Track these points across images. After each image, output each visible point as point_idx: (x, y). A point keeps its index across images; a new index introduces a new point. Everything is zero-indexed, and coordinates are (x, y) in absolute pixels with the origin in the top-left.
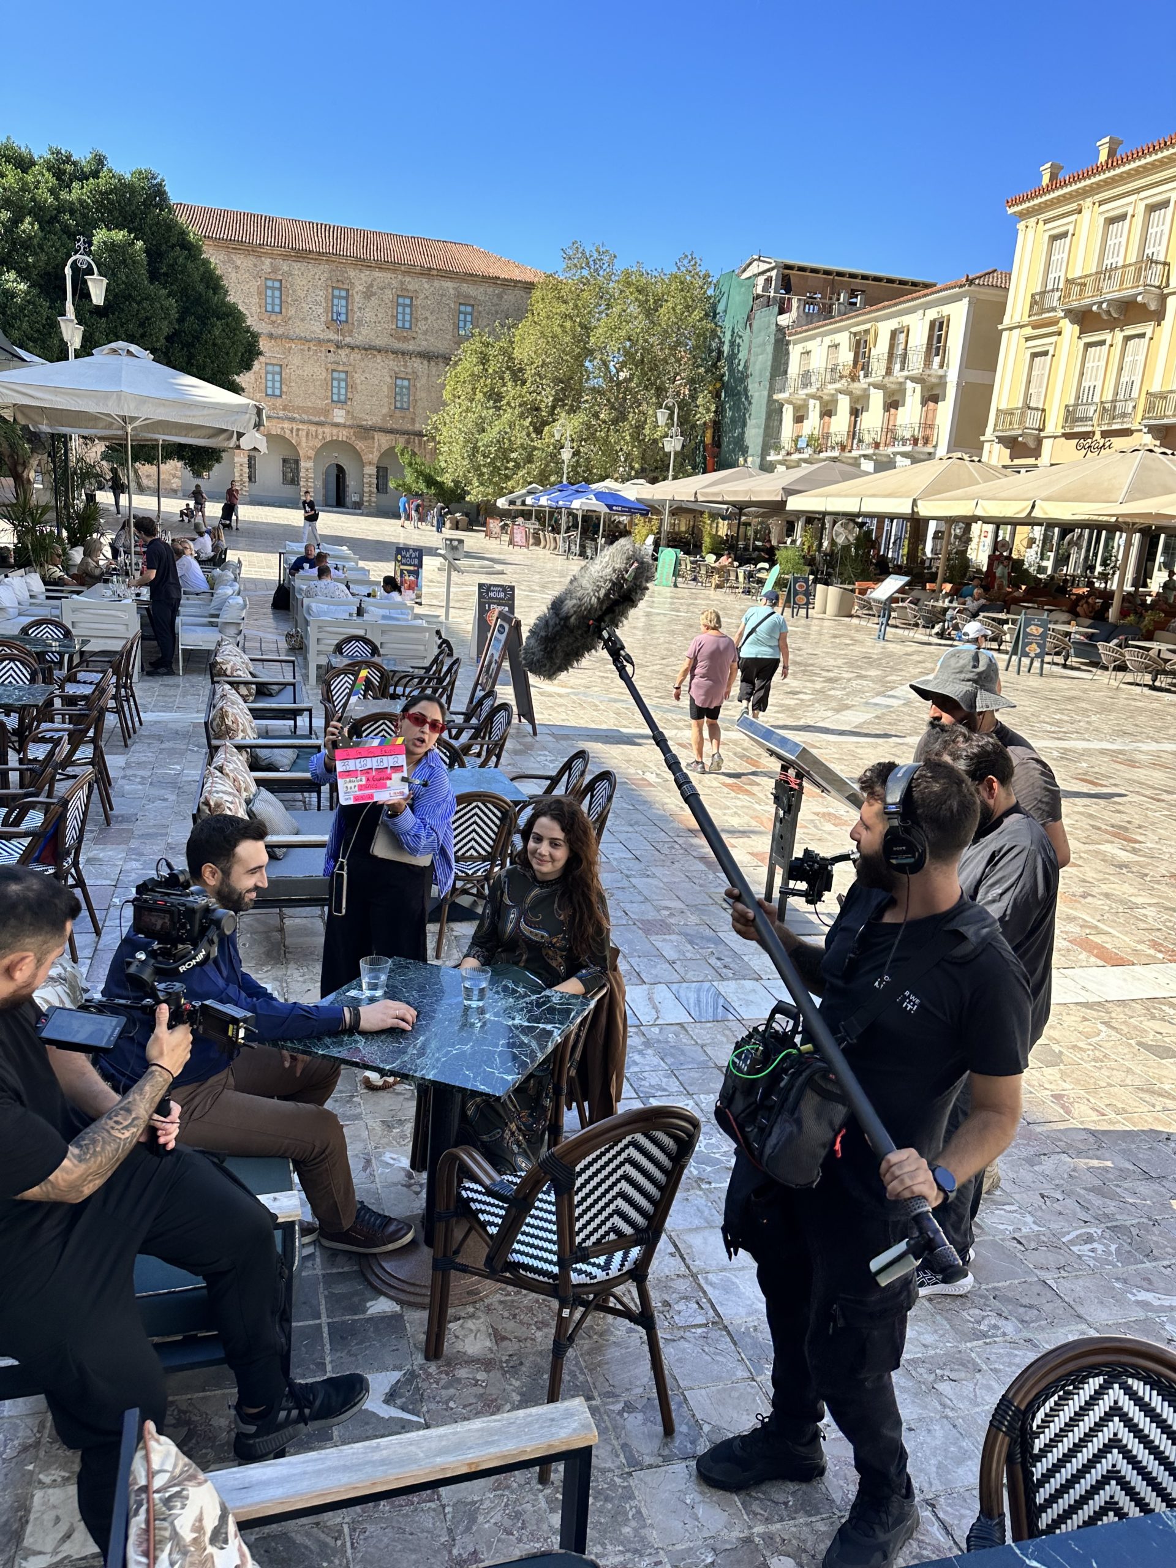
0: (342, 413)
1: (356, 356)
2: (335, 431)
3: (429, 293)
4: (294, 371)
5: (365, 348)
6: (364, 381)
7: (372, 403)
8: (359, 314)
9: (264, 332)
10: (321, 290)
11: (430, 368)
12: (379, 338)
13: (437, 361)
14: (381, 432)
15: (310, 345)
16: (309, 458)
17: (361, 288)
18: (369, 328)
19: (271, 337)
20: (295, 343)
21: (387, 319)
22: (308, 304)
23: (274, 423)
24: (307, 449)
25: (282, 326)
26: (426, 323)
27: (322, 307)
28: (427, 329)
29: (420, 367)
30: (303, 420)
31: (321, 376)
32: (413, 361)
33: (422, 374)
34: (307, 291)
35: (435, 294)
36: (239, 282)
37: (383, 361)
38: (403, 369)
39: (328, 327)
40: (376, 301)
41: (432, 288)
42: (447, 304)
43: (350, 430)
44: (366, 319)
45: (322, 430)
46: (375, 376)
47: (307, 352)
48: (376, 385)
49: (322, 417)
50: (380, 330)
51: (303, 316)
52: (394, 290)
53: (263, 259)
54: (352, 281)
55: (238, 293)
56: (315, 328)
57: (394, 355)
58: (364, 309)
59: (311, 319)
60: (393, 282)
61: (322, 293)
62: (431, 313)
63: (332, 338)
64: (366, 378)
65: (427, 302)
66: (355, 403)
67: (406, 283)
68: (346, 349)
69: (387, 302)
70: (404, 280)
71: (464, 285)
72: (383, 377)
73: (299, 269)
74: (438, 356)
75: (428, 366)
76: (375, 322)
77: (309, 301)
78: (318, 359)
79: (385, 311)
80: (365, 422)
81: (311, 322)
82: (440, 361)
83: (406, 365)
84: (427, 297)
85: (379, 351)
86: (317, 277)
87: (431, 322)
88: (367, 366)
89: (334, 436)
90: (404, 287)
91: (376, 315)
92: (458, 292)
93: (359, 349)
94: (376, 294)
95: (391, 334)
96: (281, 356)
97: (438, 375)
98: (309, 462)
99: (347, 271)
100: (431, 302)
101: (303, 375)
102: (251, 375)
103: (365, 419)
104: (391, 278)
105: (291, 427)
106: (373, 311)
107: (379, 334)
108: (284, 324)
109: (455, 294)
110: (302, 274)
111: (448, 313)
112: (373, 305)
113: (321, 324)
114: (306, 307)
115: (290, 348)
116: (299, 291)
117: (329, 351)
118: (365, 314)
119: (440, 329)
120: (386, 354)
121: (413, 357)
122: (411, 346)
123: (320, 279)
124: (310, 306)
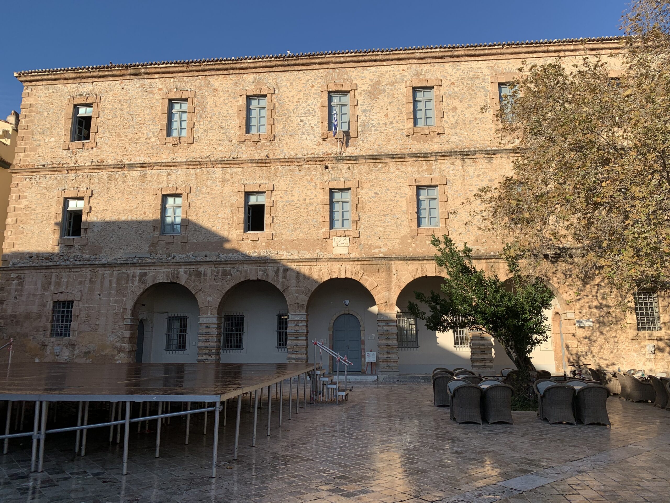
1: (363, 168)
2: (335, 267)
3: (455, 79)
4: (281, 197)
5: (374, 157)
6: (373, 197)
7: (386, 224)
8: (365, 118)
9: (244, 157)
10: (314, 98)
11: (465, 168)
12: (391, 142)
13: (475, 157)
14: (400, 260)
15: (301, 164)
16: (300, 306)
17: (365, 87)
18: (378, 132)
19: (252, 162)
20: (282, 164)
21: (400, 118)
22: (299, 117)
23: (253, 265)
24: (297, 295)
25: (267, 146)
26: (454, 114)
27: (316, 117)
28: (457, 120)
29: (452, 169)
30: (292, 257)
31: (315, 200)
32: (441, 164)
33: (455, 178)
34: (298, 102)
35: (464, 78)
36: (216, 106)
37: (399, 169)
38: (426, 176)
39: (324, 139)
40: (386, 99)
41: (459, 73)
42: (482, 88)
43: (356, 263)
44: (373, 122)
45: (317, 267)
46: (388, 190)
47: (297, 172)
48: (391, 200)
49: (318, 252)
50: (392, 133)
51: (292, 132)
52: (408, 82)
53: (245, 76)
54: (354, 82)
55: (214, 118)
56: (308, 143)
57: (413, 159)
58: (370, 111)
59: (303, 133)
60: (407, 74)
61: (316, 101)
62: (461, 102)
63: (330, 151)
64: (376, 193)
65: (454, 89)
66: (362, 226)
67: (424, 72)
68: (348, 162)
69: (400, 98)
70: (420, 69)
71: (503, 61)
72: (400, 189)
73: (288, 80)
74: (475, 151)
75: (463, 166)
76: (386, 124)
77: (300, 112)
78: (312, 179)
79: (398, 109)
80: (377, 250)
81: (303, 136)
82: (479, 156)
83: (430, 171)
84: (453, 83)
85: (392, 157)
86: (310, 84)
87: (462, 111)
88: (377, 179)
89: (334, 274)
90: (421, 77)
91: (386, 115)
92: (495, 71)
93: (365, 159)
94: (384, 91)
95: (408, 136)
96: (265, 182)
97: (479, 176)
98: (300, 311)
99: (347, 72)
100: (459, 88)
101: (293, 201)
102: (227, 209)
103: (377, 247)
104: (403, 70)
105: (276, 268)
106: (382, 111)
107: (391, 137)
108: (269, 144)
109: (491, 74)
110: (291, 84)
111: (484, 98)
112: (382, 104)
113: (315, 137)
114: (296, 120)
115: (276, 171)
116: (288, 103)
117: (327, 168)
118: (371, 117)
119: (476, 119)
120: (401, 160)
121: (440, 158)
122: (436, 146)
123: (313, 86)
124: (302, 118)
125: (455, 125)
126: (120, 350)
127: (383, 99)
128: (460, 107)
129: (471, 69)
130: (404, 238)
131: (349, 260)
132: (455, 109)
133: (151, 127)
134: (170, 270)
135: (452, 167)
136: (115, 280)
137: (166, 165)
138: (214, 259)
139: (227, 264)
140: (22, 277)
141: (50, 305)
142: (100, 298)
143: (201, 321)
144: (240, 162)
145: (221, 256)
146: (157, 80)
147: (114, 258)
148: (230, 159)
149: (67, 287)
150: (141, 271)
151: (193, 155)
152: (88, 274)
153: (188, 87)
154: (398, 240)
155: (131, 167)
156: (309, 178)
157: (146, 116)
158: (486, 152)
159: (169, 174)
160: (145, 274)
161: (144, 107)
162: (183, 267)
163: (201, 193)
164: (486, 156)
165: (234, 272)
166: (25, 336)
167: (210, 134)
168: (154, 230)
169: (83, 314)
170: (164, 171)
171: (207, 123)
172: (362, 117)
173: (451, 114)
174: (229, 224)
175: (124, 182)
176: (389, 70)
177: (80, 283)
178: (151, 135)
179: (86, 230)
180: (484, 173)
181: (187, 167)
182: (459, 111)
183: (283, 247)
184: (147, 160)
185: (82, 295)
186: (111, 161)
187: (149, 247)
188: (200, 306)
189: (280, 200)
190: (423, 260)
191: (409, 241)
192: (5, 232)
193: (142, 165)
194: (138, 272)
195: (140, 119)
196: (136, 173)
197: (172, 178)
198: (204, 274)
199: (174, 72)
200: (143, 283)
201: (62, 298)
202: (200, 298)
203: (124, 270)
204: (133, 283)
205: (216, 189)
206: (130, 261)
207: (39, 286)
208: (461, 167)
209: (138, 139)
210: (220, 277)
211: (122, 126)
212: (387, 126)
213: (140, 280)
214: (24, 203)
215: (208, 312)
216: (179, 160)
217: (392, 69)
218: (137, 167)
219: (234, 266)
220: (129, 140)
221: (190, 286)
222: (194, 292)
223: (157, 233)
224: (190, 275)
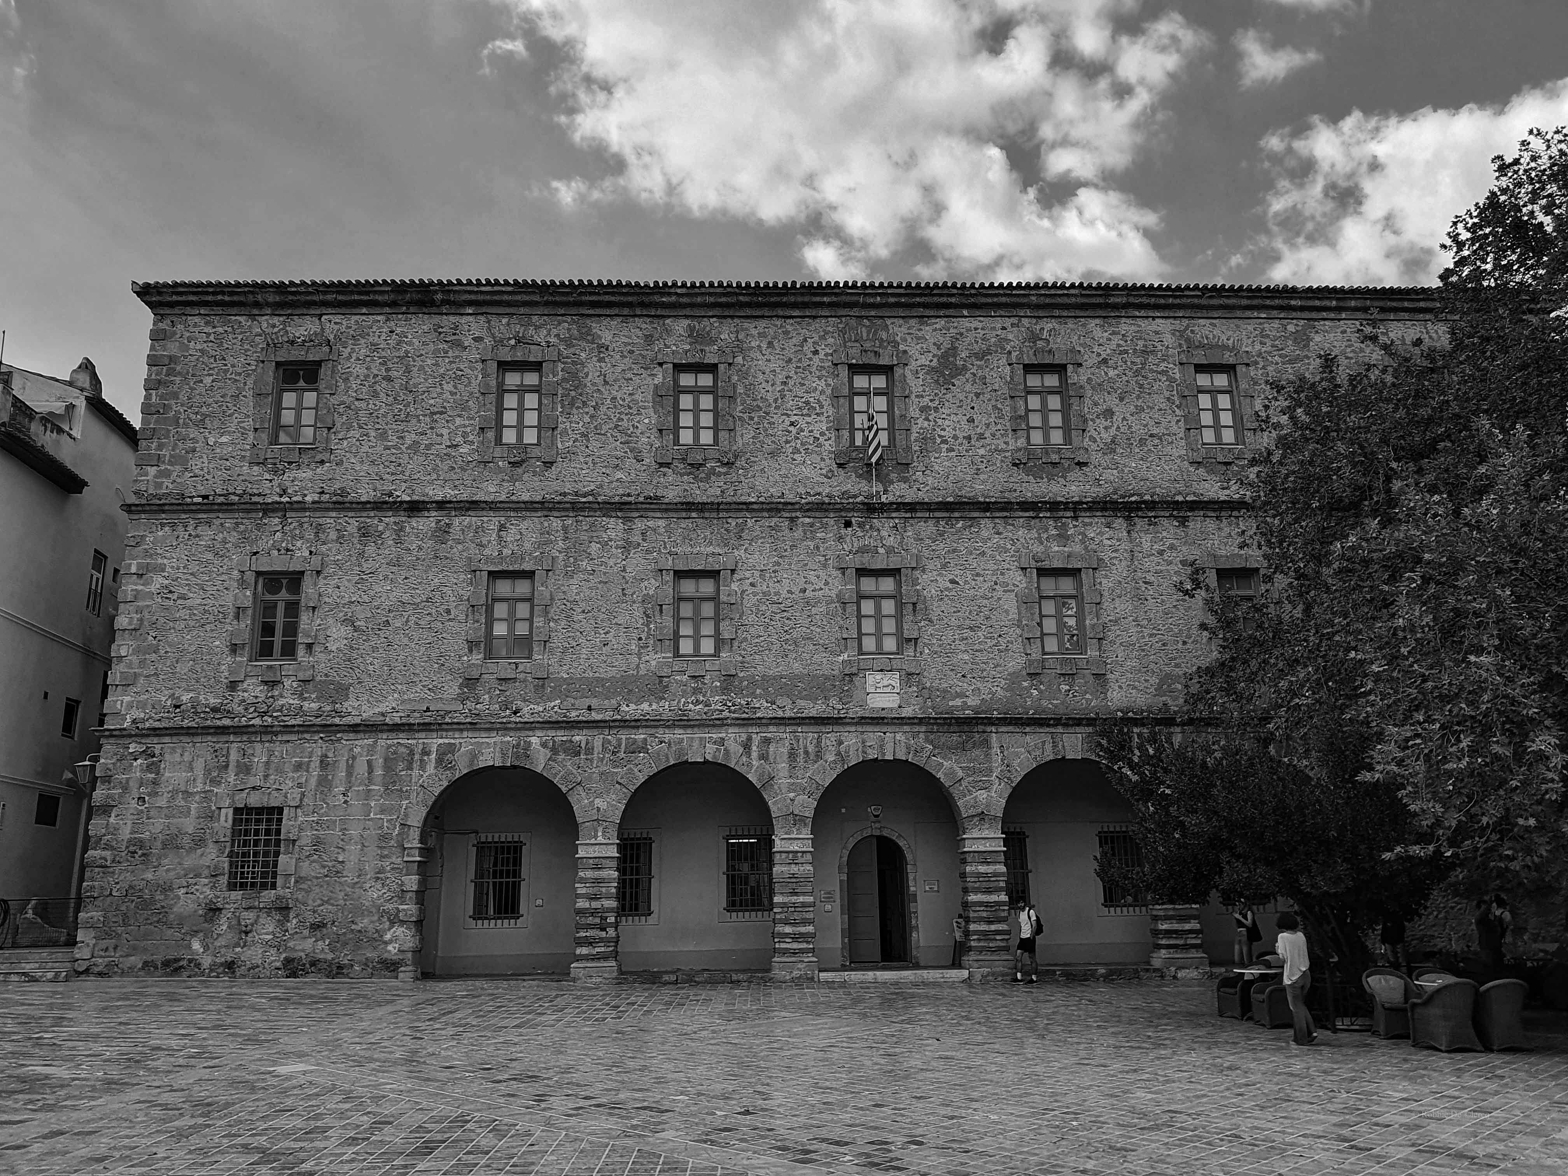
0: (894, 680)
1: (922, 528)
2: (873, 736)
3: (1108, 351)
4: (752, 585)
5: (945, 506)
6: (947, 589)
7: (976, 647)
8: (926, 424)
9: (671, 495)
10: (819, 378)
11: (1134, 535)
12: (982, 477)
13: (1153, 514)
14: (1010, 724)
15: (794, 515)
16: (798, 820)
17: (923, 360)
18: (953, 454)
19: (689, 507)
20: (754, 514)
21: (999, 427)
22: (788, 416)
23: (696, 729)
24: (792, 795)
25: (719, 474)
26: (1108, 423)
27: (823, 418)
28: (1114, 437)
29: (1107, 536)
30: (780, 714)
31: (826, 591)
32: (1085, 525)
33: (1114, 555)
34: (784, 383)
35: (1126, 352)
36: (606, 383)
37: (999, 533)
38: (1056, 549)
39: (840, 465)
40: (968, 387)
41: (1116, 340)
42: (1163, 373)
43: (917, 729)
44: (943, 433)
45: (833, 737)
46: (978, 575)
47: (787, 531)
48: (984, 597)
49: (833, 702)
50: (982, 456)
51: (774, 446)
52: (1014, 354)
53: (668, 321)
54: (902, 347)
55: (603, 409)
56: (807, 471)
57: (1027, 514)
58: (936, 409)
59: (796, 451)
60: (1010, 337)
61: (823, 383)
62: (1121, 399)
63: (854, 491)
64: (952, 582)
65: (1106, 374)
66: (927, 651)
67: (1045, 335)
68: (894, 515)
69: (996, 387)
70: (1038, 327)
71: (1202, 322)
72: (1002, 574)
73: (762, 335)
74: (1153, 502)
75: (1129, 532)
76: (969, 438)
77: (789, 406)
78: (818, 548)
79: (995, 407)
80: (958, 702)
81: (796, 456)
82: (1162, 514)
83: (1063, 538)
84: (1105, 361)
85: (986, 507)
86: (808, 347)
87: (1124, 419)
88: (954, 551)
89: (869, 751)
90: (1040, 344)
91: (971, 420)
92: (1188, 340)
93: (930, 510)
94: (965, 368)
95: (1015, 465)
96: (718, 550)
97: (1161, 553)
98: (799, 832)
99: (887, 326)
100: (1116, 372)
101: (777, 594)
102: (635, 606)
103: (958, 695)
104: (1004, 328)
105: (744, 737)
106: (960, 411)
107: (982, 466)
108: (723, 470)
109: (1180, 345)
110: (770, 344)
111: (1167, 394)
112: (961, 396)
113: (823, 459)
114: (781, 423)
115: (741, 528)
116: (764, 385)
117: (848, 524)
118: (940, 422)
119: (1152, 436)
120: (1005, 514)
121: (1083, 514)
122: (1073, 488)
123: (816, 352)
124: (793, 419)
125: (1111, 447)
126: (395, 920)
127: (963, 386)
128: (1120, 410)
129: (1140, 335)
130: (1014, 678)
131: (901, 721)
132: (1109, 413)
133: (458, 421)
134: (508, 738)
135: (1109, 533)
136: (381, 761)
137: (493, 506)
138: (607, 716)
139: (638, 727)
140: (157, 752)
141: (226, 819)
142: (346, 802)
143: (581, 853)
144: (664, 506)
145: (624, 708)
146: (471, 318)
147: (377, 710)
148: (641, 499)
149: (266, 777)
150: (441, 741)
151: (555, 486)
152: (316, 747)
153: (540, 336)
154: (1003, 682)
155: (415, 508)
156: (811, 544)
157: (447, 395)
158: (1177, 506)
159: (502, 527)
160: (451, 749)
161: (442, 376)
162: (539, 733)
163: (577, 570)
164: (1175, 513)
165: (654, 747)
166: (167, 888)
167: (594, 444)
168: (471, 651)
169: (307, 837)
170: (492, 522)
171: (587, 419)
172: (920, 421)
173: (1102, 423)
174: (640, 639)
175: (398, 542)
176: (973, 326)
177: (298, 767)
178: (459, 439)
179: (309, 646)
180: (1172, 547)
181: (546, 513)
182: (1118, 418)
183: (758, 691)
184: (449, 493)
185: (303, 794)
186: (366, 494)
187: (461, 687)
188: (579, 820)
189: (751, 590)
190: (1056, 725)
191: (1025, 684)
192: (114, 647)
193: (441, 505)
194: (435, 742)
195: (432, 402)
196: (425, 523)
197: (511, 535)
198: (587, 749)
199: (509, 304)
200: (446, 768)
201: (255, 800)
202: (580, 803)
203: (403, 739)
204: (422, 767)
205: (611, 562)
206: (415, 719)
207: (199, 770)
208: (1125, 534)
209: (428, 447)
210: (622, 755)
211: (390, 417)
212: (973, 442)
213: (439, 761)
214: (158, 581)
215: (596, 831)
216: (526, 497)
217: (980, 325)
218: (428, 510)
219: (653, 731)
220: (407, 448)
221: (556, 775)
222: (564, 789)
223: (477, 657)
224: (554, 750)
